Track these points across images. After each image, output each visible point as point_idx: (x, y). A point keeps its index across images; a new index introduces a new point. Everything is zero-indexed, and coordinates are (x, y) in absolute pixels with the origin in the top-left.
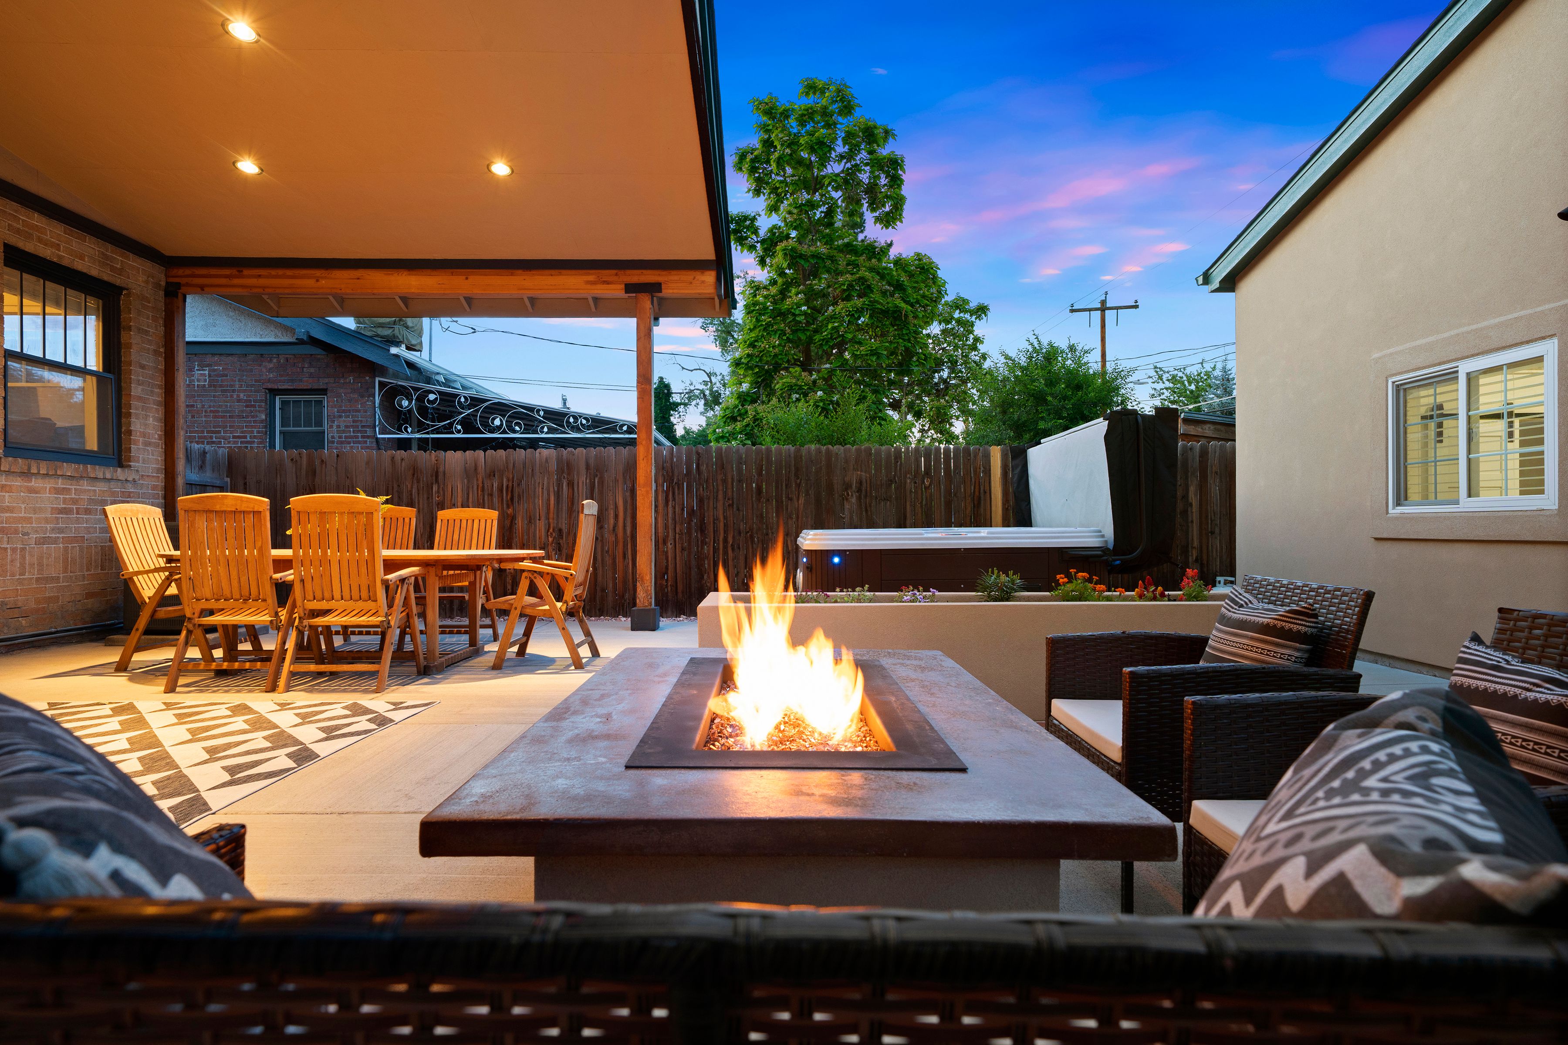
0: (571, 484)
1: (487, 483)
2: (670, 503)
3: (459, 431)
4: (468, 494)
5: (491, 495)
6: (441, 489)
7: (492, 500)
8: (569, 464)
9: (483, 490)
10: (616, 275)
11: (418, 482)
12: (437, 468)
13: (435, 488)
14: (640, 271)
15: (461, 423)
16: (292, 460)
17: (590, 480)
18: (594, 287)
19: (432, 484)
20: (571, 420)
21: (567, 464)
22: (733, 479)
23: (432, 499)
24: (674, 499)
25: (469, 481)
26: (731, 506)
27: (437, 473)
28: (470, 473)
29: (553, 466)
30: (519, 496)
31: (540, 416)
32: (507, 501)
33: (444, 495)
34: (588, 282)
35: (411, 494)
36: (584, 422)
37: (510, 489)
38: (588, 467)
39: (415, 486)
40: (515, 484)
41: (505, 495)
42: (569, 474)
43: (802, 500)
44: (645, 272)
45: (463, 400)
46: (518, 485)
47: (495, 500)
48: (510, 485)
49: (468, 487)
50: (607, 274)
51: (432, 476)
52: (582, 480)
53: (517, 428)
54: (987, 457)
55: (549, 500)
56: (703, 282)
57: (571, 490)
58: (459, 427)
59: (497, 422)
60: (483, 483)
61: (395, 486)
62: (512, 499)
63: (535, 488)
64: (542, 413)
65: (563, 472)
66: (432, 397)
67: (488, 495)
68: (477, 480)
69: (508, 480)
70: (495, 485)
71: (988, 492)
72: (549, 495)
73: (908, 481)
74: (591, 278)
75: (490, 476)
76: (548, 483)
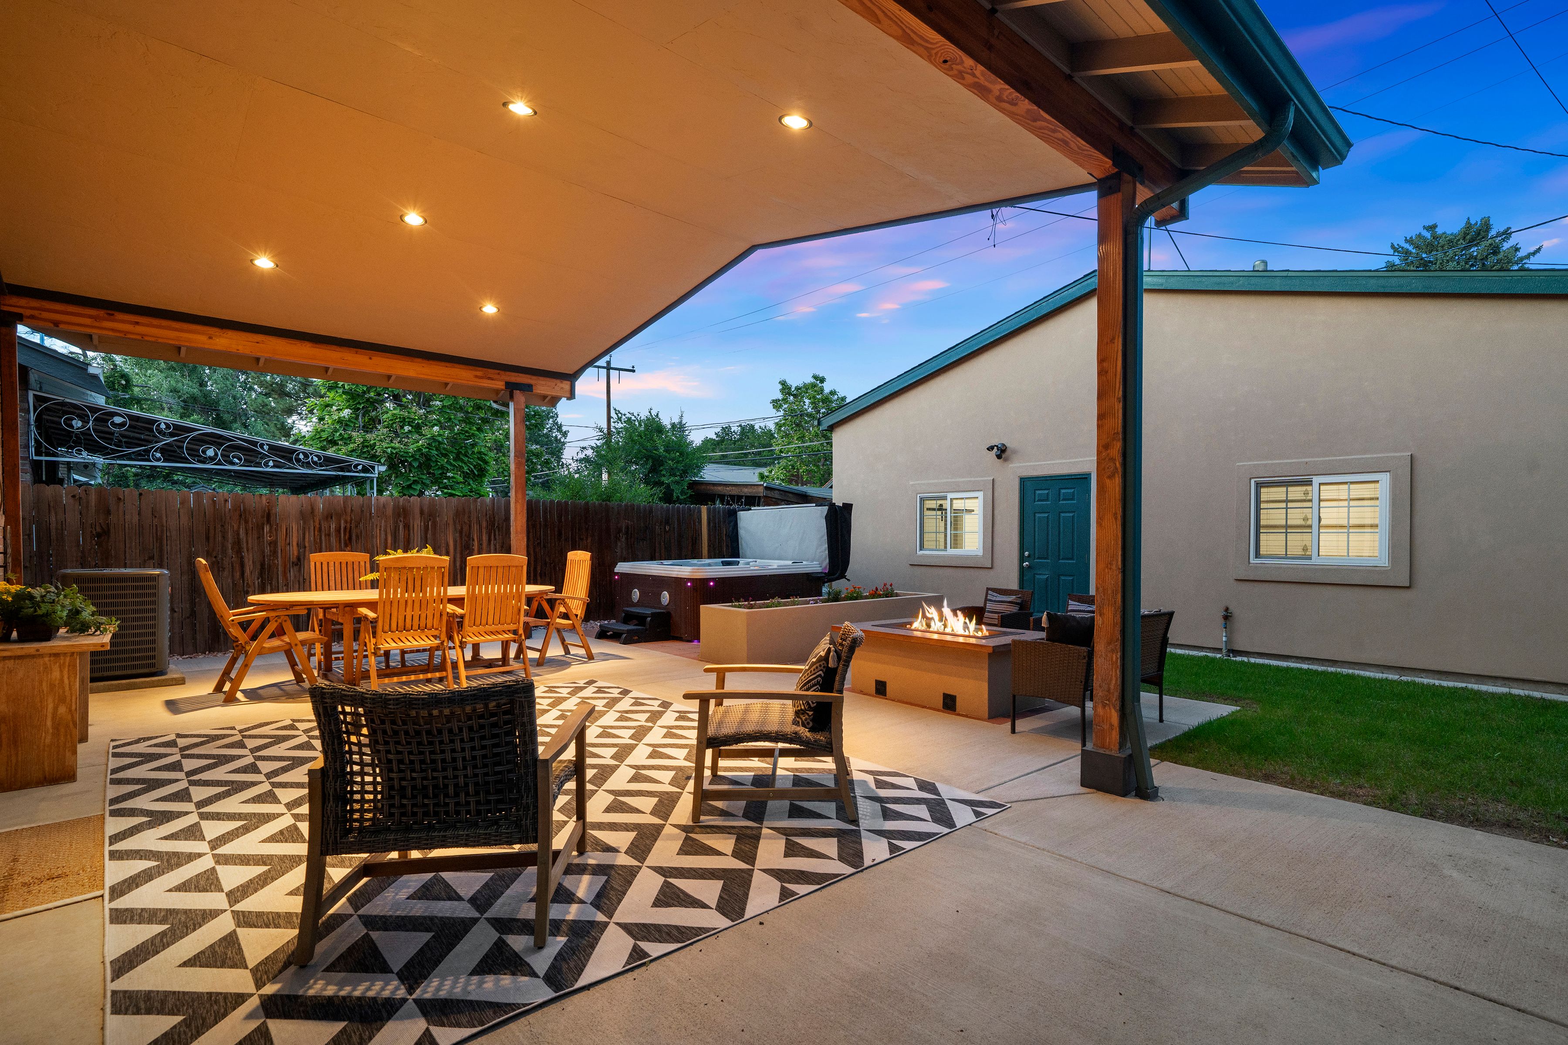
0: (407, 527)
1: (324, 525)
2: (492, 542)
3: (158, 460)
4: (304, 534)
5: (329, 535)
6: (274, 529)
7: (330, 540)
8: (404, 509)
9: (320, 530)
10: (499, 374)
11: (246, 522)
12: (269, 510)
13: (267, 528)
14: (517, 374)
15: (162, 450)
16: (74, 496)
17: (424, 524)
18: (481, 380)
19: (263, 524)
20: (301, 456)
21: (403, 509)
22: (540, 524)
23: (263, 538)
24: (495, 539)
25: (304, 523)
26: (539, 544)
27: (269, 516)
28: (306, 515)
29: (389, 511)
30: (357, 536)
31: (264, 450)
32: (345, 541)
33: (277, 535)
34: (476, 376)
35: (238, 534)
36: (316, 459)
37: (348, 531)
38: (422, 512)
39: (243, 526)
40: (353, 526)
41: (342, 535)
42: (405, 518)
43: (589, 540)
44: (521, 375)
45: (163, 426)
46: (357, 527)
47: (333, 539)
48: (348, 526)
49: (304, 528)
50: (491, 372)
51: (263, 517)
52: (417, 524)
53: (236, 460)
54: (700, 512)
55: (386, 540)
56: (562, 388)
57: (407, 532)
58: (158, 455)
59: (210, 453)
60: (320, 524)
61: (219, 526)
62: (350, 538)
63: (373, 529)
64: (266, 447)
65: (399, 515)
66: (118, 420)
67: (325, 535)
68: (314, 521)
69: (346, 522)
70: (333, 526)
71: (700, 534)
72: (386, 535)
73: (657, 527)
74: (479, 373)
75: (327, 517)
76: (386, 526)
